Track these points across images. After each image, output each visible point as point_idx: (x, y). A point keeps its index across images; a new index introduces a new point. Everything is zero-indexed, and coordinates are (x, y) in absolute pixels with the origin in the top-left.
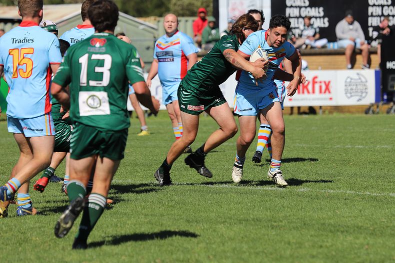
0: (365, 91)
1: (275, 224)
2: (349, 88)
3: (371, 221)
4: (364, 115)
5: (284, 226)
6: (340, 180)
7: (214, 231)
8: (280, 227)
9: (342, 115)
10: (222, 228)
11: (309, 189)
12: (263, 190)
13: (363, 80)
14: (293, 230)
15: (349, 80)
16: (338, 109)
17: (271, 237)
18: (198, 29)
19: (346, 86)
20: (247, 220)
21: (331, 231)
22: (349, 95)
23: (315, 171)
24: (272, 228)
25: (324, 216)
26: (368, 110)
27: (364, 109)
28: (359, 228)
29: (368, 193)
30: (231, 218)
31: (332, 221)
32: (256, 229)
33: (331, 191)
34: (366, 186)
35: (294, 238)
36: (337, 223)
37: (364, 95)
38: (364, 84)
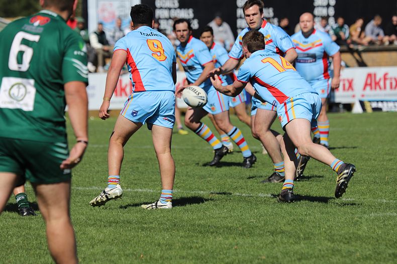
1: (145, 226)
3: (240, 221)
5: (154, 228)
6: (210, 181)
7: (84, 233)
8: (150, 229)
10: (92, 231)
11: (179, 190)
12: (134, 192)
14: (163, 231)
17: (140, 238)
20: (117, 222)
21: (201, 232)
23: (185, 173)
24: (142, 230)
25: (194, 217)
28: (229, 228)
29: (238, 194)
30: (101, 221)
31: (202, 222)
32: (126, 231)
33: (202, 192)
34: (235, 187)
35: (163, 239)
36: (207, 223)
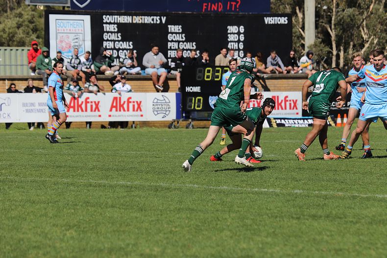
0: (168, 110)
2: (156, 107)
4: (167, 129)
9: (150, 129)
13: (167, 101)
15: (156, 101)
16: (145, 124)
18: (32, 58)
19: (153, 105)
22: (156, 113)
26: (170, 125)
27: (168, 125)
37: (167, 113)
38: (168, 104)
